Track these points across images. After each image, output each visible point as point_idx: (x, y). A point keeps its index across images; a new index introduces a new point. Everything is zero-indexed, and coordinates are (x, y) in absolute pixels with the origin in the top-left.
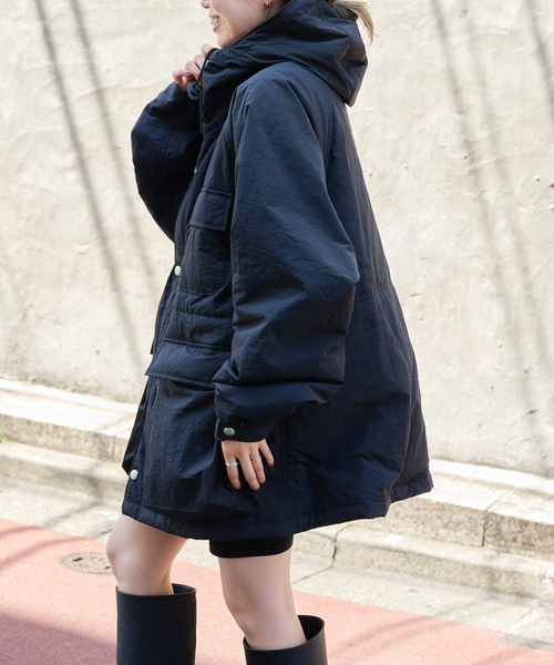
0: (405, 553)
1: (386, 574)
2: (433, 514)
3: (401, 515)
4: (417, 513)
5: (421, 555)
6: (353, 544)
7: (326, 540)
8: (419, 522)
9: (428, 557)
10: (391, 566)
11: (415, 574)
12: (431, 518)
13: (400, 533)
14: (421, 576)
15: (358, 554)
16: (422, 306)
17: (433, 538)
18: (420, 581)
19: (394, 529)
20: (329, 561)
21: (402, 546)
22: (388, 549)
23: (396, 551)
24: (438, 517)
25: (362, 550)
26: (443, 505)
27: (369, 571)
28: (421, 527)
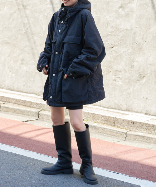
0: (144, 137)
1: (139, 142)
2: (151, 128)
3: (143, 128)
4: (147, 127)
5: (147, 137)
6: (130, 135)
7: (124, 134)
8: (147, 130)
9: (149, 138)
10: (140, 140)
11: (146, 142)
12: (150, 128)
13: (143, 132)
14: (147, 142)
15: (132, 137)
16: (149, 77)
17: (151, 134)
18: (147, 143)
19: (141, 131)
20: (125, 139)
21: (143, 135)
22: (139, 136)
23: (141, 136)
24: (152, 128)
25: (133, 136)
26: (153, 125)
27: (134, 141)
28: (148, 131)
